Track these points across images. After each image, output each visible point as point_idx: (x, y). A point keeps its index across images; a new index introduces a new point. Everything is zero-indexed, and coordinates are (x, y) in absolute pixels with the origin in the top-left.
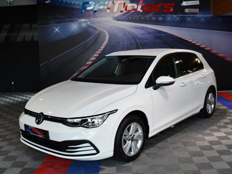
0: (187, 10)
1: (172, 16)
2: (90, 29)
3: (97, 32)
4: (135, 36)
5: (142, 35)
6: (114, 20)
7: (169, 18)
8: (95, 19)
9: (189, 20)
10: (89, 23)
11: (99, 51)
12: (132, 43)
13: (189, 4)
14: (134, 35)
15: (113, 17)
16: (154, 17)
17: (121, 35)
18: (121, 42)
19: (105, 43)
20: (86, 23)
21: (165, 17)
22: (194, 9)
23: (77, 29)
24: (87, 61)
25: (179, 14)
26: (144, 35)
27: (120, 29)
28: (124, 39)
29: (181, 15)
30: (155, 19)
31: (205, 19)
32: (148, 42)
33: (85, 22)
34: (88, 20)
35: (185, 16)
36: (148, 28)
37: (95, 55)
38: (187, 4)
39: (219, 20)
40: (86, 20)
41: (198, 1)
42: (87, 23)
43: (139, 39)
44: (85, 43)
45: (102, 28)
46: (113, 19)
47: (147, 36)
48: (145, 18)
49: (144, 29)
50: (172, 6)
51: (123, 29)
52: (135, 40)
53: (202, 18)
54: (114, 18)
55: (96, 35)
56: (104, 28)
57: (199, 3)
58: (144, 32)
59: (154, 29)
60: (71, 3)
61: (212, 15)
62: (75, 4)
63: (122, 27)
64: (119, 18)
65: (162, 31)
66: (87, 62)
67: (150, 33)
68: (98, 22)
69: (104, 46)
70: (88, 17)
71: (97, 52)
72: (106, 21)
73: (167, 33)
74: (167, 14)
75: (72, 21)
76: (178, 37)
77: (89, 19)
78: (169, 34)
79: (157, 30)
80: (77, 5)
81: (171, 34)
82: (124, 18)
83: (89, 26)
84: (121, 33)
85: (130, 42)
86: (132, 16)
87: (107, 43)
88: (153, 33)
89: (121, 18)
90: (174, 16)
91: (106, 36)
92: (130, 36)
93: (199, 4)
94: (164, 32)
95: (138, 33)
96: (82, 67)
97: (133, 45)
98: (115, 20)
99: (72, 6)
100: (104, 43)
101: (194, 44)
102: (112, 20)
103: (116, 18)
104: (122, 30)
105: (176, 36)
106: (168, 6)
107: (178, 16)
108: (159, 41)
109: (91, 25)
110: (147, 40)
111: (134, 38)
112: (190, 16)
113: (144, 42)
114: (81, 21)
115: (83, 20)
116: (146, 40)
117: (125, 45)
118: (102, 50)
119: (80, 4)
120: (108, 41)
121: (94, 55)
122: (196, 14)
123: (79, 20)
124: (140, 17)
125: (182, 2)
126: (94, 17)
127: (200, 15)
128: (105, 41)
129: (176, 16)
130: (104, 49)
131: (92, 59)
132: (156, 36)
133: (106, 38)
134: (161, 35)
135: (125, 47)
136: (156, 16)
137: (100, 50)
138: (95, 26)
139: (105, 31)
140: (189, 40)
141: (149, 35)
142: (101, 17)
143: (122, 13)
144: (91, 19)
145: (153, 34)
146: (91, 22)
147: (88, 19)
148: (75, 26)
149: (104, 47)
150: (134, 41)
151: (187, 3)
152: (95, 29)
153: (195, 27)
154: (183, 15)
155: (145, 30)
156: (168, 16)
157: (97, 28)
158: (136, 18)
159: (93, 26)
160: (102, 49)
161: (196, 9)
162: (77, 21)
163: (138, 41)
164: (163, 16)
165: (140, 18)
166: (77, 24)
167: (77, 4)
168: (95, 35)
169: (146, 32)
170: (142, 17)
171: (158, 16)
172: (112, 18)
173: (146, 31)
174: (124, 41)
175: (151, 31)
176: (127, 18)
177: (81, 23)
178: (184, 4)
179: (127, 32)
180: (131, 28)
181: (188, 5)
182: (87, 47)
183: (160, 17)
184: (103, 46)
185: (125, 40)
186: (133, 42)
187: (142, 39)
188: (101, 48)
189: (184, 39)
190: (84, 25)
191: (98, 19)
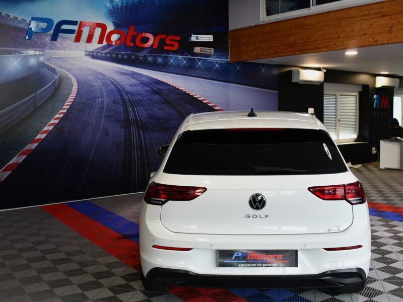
0: (197, 50)
1: (176, 57)
2: (44, 71)
3: (57, 77)
4: (121, 89)
5: (132, 87)
6: (87, 57)
7: (172, 59)
8: (54, 51)
9: (200, 65)
10: (42, 59)
11: (60, 114)
12: (116, 100)
13: (200, 40)
14: (119, 87)
15: (86, 51)
16: (150, 56)
17: (98, 84)
18: (99, 98)
19: (70, 98)
20: (36, 58)
21: (167, 57)
22: (208, 48)
23: (20, 68)
24: (38, 132)
25: (186, 54)
26: (135, 86)
27: (96, 74)
28: (103, 92)
29: (189, 57)
30: (152, 61)
31: (221, 64)
32: (141, 99)
33: (35, 56)
34: (41, 53)
35: (194, 59)
36: (141, 75)
37: (52, 122)
38: (197, 39)
39: (238, 67)
40: (37, 53)
41: (211, 36)
42: (38, 58)
43: (127, 93)
44: (34, 97)
45: (66, 71)
46: (86, 55)
47: (140, 88)
48: (137, 57)
49: (135, 76)
50: (177, 41)
51: (102, 74)
52: (121, 96)
53: (217, 63)
54: (88, 53)
55: (54, 82)
56: (69, 70)
57: (212, 38)
58: (135, 81)
59: (151, 77)
60: (9, 16)
61: (229, 60)
62: (16, 18)
63: (100, 70)
64: (95, 54)
65: (162, 81)
66: (38, 134)
67: (145, 84)
68: (60, 59)
69: (68, 103)
70: (41, 48)
71: (57, 116)
72: (73, 58)
73: (169, 85)
74: (169, 54)
75: (10, 53)
76: (185, 92)
77: (43, 52)
78: (172, 86)
79: (155, 79)
80: (20, 22)
81: (175, 88)
82: (103, 55)
83: (42, 65)
84: (98, 81)
85: (113, 99)
86: (117, 52)
87: (74, 99)
88: (149, 83)
89: (99, 54)
90: (180, 57)
91: (72, 85)
92: (113, 87)
93: (212, 40)
94: (164, 82)
95: (126, 83)
96: (27, 145)
97: (118, 103)
98: (89, 57)
99: (11, 23)
100: (68, 98)
101: (206, 104)
102: (84, 56)
103: (91, 54)
104: (101, 77)
105: (181, 90)
106: (171, 40)
107: (185, 58)
108: (157, 97)
109: (45, 62)
110: (140, 95)
111: (119, 91)
112: (202, 59)
113: (136, 99)
114: (27, 53)
115: (31, 52)
116: (138, 96)
117: (105, 103)
118: (65, 111)
119: (26, 20)
120: (77, 94)
121: (50, 120)
122: (208, 56)
123: (23, 52)
124: (129, 54)
125: (191, 36)
126: (51, 48)
127: (213, 58)
128: (71, 95)
129: (182, 58)
130: (68, 110)
131: (46, 128)
132: (153, 89)
133: (72, 89)
134: (161, 87)
135: (105, 107)
136: (153, 56)
137: (61, 111)
138: (53, 66)
139: (71, 76)
140: (200, 97)
141: (144, 87)
142: (64, 49)
143: (100, 45)
144: (47, 51)
145: (147, 86)
146: (45, 58)
147: (40, 51)
148: (15, 63)
149: (68, 107)
150: (119, 97)
151: (197, 37)
152: (54, 71)
153: (208, 77)
154: (192, 56)
155: (137, 78)
156: (171, 57)
157: (57, 69)
158: (123, 55)
159: (50, 65)
160: (64, 109)
161: (210, 49)
162: (20, 53)
163: (126, 97)
164: (164, 56)
165: (129, 56)
166: (19, 59)
167: (20, 19)
168: (52, 84)
169: (138, 82)
170: (133, 54)
171: (156, 56)
172: (83, 53)
173: (139, 80)
174: (104, 96)
175: (145, 80)
176: (108, 55)
177: (27, 57)
178: (193, 38)
179: (109, 80)
180: (115, 73)
181: (198, 41)
182: (38, 105)
183: (160, 56)
184: (66, 104)
185: (105, 94)
186: (118, 99)
187: (132, 94)
188: (64, 107)
189: (192, 96)
190: (33, 62)
191: (58, 51)
